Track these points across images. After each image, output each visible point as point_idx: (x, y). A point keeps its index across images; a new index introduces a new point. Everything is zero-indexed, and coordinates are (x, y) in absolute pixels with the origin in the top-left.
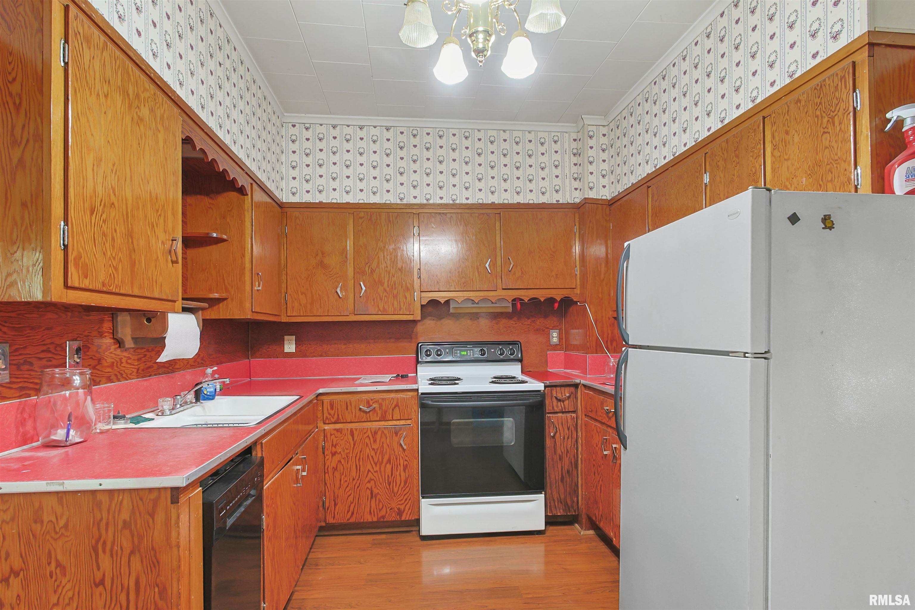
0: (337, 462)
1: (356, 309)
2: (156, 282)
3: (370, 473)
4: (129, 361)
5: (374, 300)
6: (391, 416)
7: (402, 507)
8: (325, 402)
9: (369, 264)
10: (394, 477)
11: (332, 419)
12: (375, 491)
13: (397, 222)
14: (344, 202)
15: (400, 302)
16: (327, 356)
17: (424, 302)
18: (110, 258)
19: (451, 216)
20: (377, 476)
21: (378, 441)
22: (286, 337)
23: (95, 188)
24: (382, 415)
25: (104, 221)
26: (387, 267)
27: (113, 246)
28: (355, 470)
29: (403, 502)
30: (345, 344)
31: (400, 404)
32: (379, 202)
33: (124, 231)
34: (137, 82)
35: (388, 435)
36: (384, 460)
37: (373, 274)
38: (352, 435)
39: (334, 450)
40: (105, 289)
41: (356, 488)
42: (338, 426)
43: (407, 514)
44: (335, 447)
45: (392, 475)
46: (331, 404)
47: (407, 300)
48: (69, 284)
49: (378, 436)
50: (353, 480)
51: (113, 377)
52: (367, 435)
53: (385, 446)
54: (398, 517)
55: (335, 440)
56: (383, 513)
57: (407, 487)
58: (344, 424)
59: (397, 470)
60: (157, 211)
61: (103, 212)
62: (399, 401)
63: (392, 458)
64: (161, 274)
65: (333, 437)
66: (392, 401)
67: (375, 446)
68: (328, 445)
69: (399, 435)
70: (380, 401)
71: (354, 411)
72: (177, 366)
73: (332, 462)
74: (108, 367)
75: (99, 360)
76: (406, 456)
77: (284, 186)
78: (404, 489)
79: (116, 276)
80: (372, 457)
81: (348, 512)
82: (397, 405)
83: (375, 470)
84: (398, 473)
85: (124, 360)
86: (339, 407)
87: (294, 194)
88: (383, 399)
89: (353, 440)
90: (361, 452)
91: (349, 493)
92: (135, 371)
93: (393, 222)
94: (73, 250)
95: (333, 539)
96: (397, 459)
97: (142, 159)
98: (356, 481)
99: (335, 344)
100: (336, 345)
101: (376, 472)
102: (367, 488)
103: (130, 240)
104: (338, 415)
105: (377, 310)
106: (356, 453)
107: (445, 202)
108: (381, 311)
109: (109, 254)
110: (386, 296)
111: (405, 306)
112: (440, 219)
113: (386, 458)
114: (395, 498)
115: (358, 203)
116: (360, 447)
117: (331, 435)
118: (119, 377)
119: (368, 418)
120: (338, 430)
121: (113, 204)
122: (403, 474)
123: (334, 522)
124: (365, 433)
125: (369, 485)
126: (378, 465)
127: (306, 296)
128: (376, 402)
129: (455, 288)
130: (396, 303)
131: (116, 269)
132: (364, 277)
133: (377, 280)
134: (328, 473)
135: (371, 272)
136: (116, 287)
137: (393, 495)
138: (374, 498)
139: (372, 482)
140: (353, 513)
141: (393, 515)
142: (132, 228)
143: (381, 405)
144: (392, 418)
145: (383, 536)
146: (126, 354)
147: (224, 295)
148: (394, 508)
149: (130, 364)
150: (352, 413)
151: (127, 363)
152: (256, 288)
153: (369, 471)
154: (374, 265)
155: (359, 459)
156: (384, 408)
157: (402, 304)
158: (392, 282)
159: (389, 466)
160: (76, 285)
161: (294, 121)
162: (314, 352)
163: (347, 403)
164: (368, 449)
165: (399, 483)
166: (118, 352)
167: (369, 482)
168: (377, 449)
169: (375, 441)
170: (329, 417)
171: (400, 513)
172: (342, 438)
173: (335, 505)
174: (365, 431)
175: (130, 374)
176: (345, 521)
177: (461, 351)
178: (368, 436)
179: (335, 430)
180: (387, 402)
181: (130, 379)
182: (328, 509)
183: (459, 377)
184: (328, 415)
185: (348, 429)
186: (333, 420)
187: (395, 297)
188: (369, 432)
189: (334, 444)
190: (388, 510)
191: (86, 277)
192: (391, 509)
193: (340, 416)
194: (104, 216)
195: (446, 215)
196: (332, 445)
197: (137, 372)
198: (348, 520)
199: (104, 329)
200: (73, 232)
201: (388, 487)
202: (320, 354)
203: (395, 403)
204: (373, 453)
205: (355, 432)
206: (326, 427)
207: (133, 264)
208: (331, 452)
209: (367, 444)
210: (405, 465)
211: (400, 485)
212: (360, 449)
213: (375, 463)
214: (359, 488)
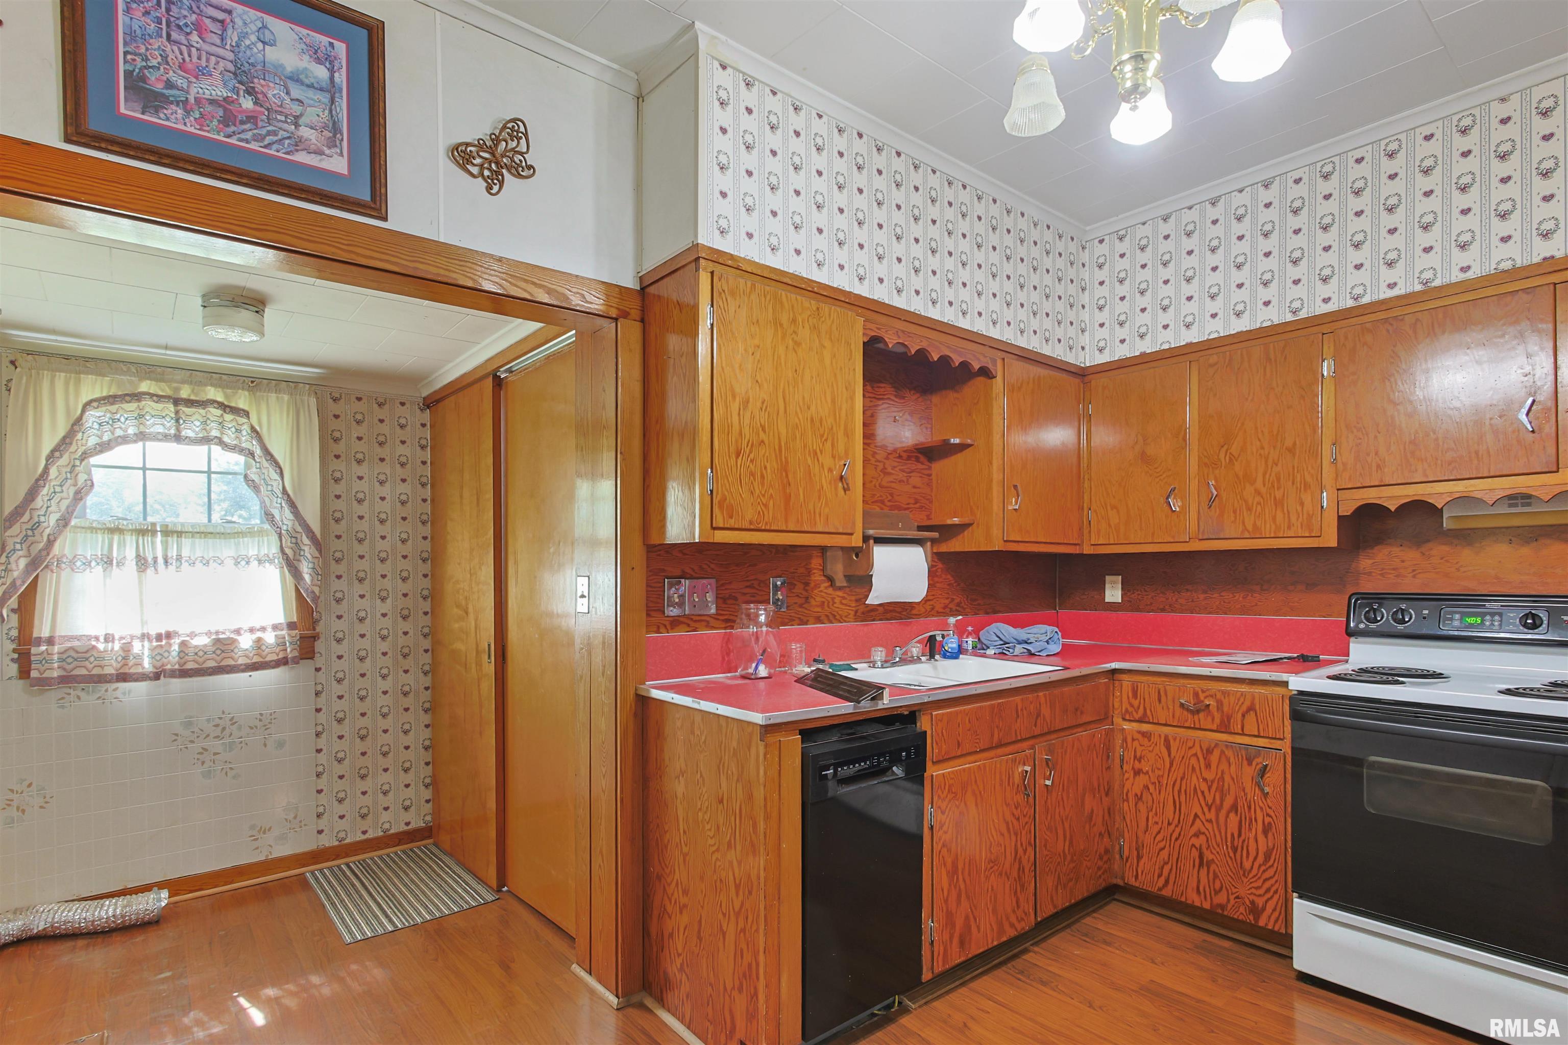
0: (1142, 786)
1: (1201, 530)
2: (820, 515)
3: (1198, 820)
4: (844, 602)
5: (1235, 512)
6: (1239, 726)
7: (1260, 902)
8: (1125, 684)
9: (1225, 447)
10: (1244, 841)
11: (1134, 713)
12: (1208, 855)
13: (1285, 358)
14: (1183, 343)
15: (1288, 512)
16: (1173, 611)
17: (1348, 509)
18: (759, 496)
19: (1417, 320)
20: (1211, 830)
21: (1214, 767)
22: (1108, 578)
23: (741, 431)
24: (1222, 721)
25: (752, 461)
26: (1263, 448)
27: (763, 484)
28: (1172, 808)
29: (1261, 892)
30: (1205, 592)
31: (1257, 707)
32: (1248, 329)
33: (776, 467)
34: (793, 306)
35: (1232, 760)
36: (1225, 803)
37: (1234, 464)
38: (1168, 748)
39: (1137, 765)
40: (752, 527)
41: (1173, 839)
42: (1145, 727)
43: (1270, 917)
44: (1140, 761)
45: (1240, 835)
46: (1133, 689)
47: (1305, 509)
48: (714, 525)
49: (1214, 758)
50: (1169, 824)
51: (823, 618)
52: (1193, 751)
53: (1227, 778)
54: (1251, 917)
55: (1139, 749)
56: (1221, 898)
57: (1270, 867)
58: (1156, 726)
59: (1250, 829)
60: (822, 436)
61: (750, 452)
62: (1257, 701)
63: (1240, 804)
64: (826, 504)
65: (1136, 743)
66: (1242, 700)
67: (1209, 776)
68: (1129, 756)
69: (1254, 763)
70: (1219, 695)
71: (1171, 707)
72: (914, 612)
73: (1136, 785)
74: (817, 606)
75: (807, 598)
76: (1270, 808)
77: (1087, 342)
78: (1263, 868)
79: (766, 513)
80: (1203, 792)
81: (1160, 876)
82: (1251, 708)
83: (1208, 816)
84: (1252, 835)
85: (837, 600)
86: (1147, 697)
87: (1101, 350)
88: (1224, 693)
89: (1169, 755)
90: (1182, 779)
91: (1162, 845)
92: (852, 613)
93: (1276, 361)
94: (717, 493)
95: (1138, 914)
96: (1249, 808)
97: (800, 385)
98: (1173, 827)
99: (1187, 590)
100: (1189, 594)
101: (1210, 821)
102: (1193, 845)
103: (784, 474)
104: (1145, 709)
105: (1241, 529)
106: (1173, 779)
107: (1403, 292)
108: (1249, 532)
109: (757, 491)
110: (1259, 503)
111: (1300, 520)
112: (1388, 331)
113: (1228, 802)
114: (1245, 880)
115: (1208, 340)
116: (1181, 771)
117: (1133, 740)
118: (831, 617)
119: (1197, 722)
120: (1144, 734)
121: (763, 441)
122: (1261, 838)
123: (1137, 885)
124: (1190, 748)
125: (1194, 841)
126: (1213, 810)
127: (1118, 512)
128: (1212, 696)
129: (1426, 476)
130: (1279, 516)
131: (766, 505)
132: (1217, 472)
133: (1241, 474)
134: (1127, 801)
135: (1231, 460)
136: (766, 524)
137: (1241, 873)
138: (1205, 868)
139: (1202, 837)
140: (1167, 882)
141: (1242, 909)
142: (787, 462)
143: (1220, 704)
144: (1243, 730)
145: (1227, 944)
146: (840, 593)
147: (966, 520)
148: (1241, 898)
149: (846, 605)
150: (1168, 708)
151: (842, 603)
152: (1010, 508)
153: (1196, 816)
154: (1235, 449)
155: (1180, 791)
156: (1225, 709)
157: (1293, 519)
158: (1273, 474)
159: (1233, 819)
160: (721, 525)
161: (1099, 234)
162: (1151, 604)
163: (1159, 692)
164: (1194, 778)
165: (1255, 854)
166: (830, 591)
167: (1196, 835)
168: (1212, 782)
169: (1208, 766)
170: (1130, 709)
171: (1256, 911)
172: (1151, 749)
173: (1139, 858)
174: (1190, 744)
175: (846, 617)
176: (1155, 890)
177: (1464, 615)
178: (1195, 755)
179: (1139, 732)
180: (1232, 699)
181: (845, 622)
182: (1127, 860)
183: (1439, 671)
184: (1128, 706)
185: (1160, 736)
186: (1137, 717)
187: (1278, 503)
188: (1197, 747)
189: (1138, 754)
190: (1232, 897)
191: (731, 517)
192: (1237, 897)
193: (1148, 712)
194: (752, 456)
195: (1402, 320)
196: (1135, 757)
197: (855, 615)
198: (1160, 889)
199: (813, 566)
200: (717, 478)
201: (1232, 854)
202: (1161, 607)
203: (1248, 703)
204: (1204, 787)
205: (1172, 742)
206: (1126, 726)
207: (787, 499)
208: (1133, 768)
209: (1194, 769)
210: (1266, 823)
211: (1255, 858)
212: (1181, 775)
213: (1207, 805)
214: (1179, 842)
